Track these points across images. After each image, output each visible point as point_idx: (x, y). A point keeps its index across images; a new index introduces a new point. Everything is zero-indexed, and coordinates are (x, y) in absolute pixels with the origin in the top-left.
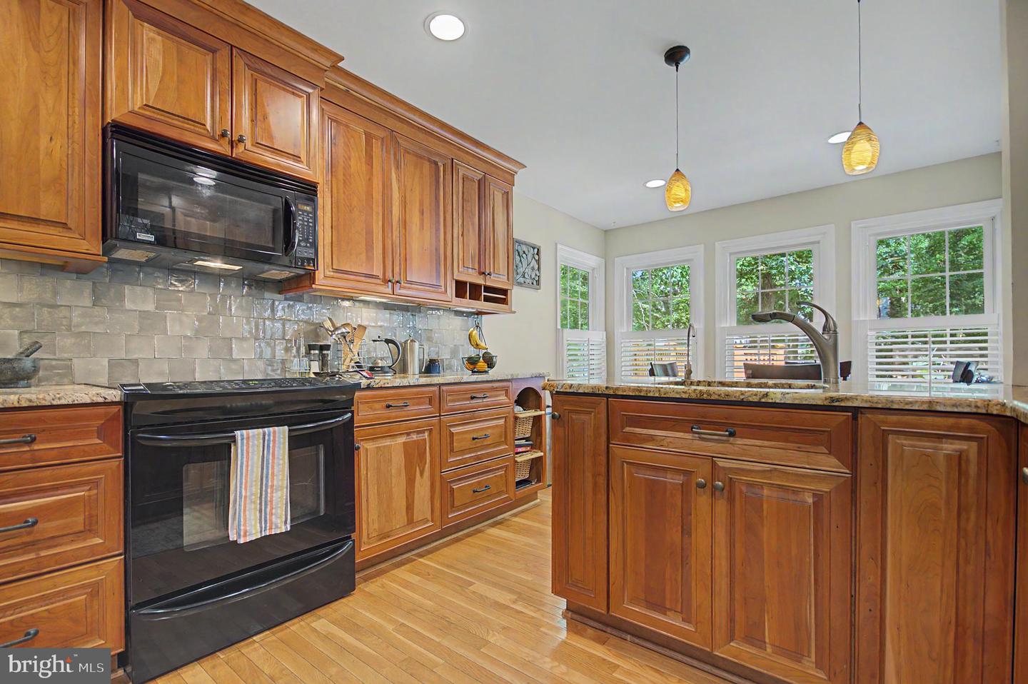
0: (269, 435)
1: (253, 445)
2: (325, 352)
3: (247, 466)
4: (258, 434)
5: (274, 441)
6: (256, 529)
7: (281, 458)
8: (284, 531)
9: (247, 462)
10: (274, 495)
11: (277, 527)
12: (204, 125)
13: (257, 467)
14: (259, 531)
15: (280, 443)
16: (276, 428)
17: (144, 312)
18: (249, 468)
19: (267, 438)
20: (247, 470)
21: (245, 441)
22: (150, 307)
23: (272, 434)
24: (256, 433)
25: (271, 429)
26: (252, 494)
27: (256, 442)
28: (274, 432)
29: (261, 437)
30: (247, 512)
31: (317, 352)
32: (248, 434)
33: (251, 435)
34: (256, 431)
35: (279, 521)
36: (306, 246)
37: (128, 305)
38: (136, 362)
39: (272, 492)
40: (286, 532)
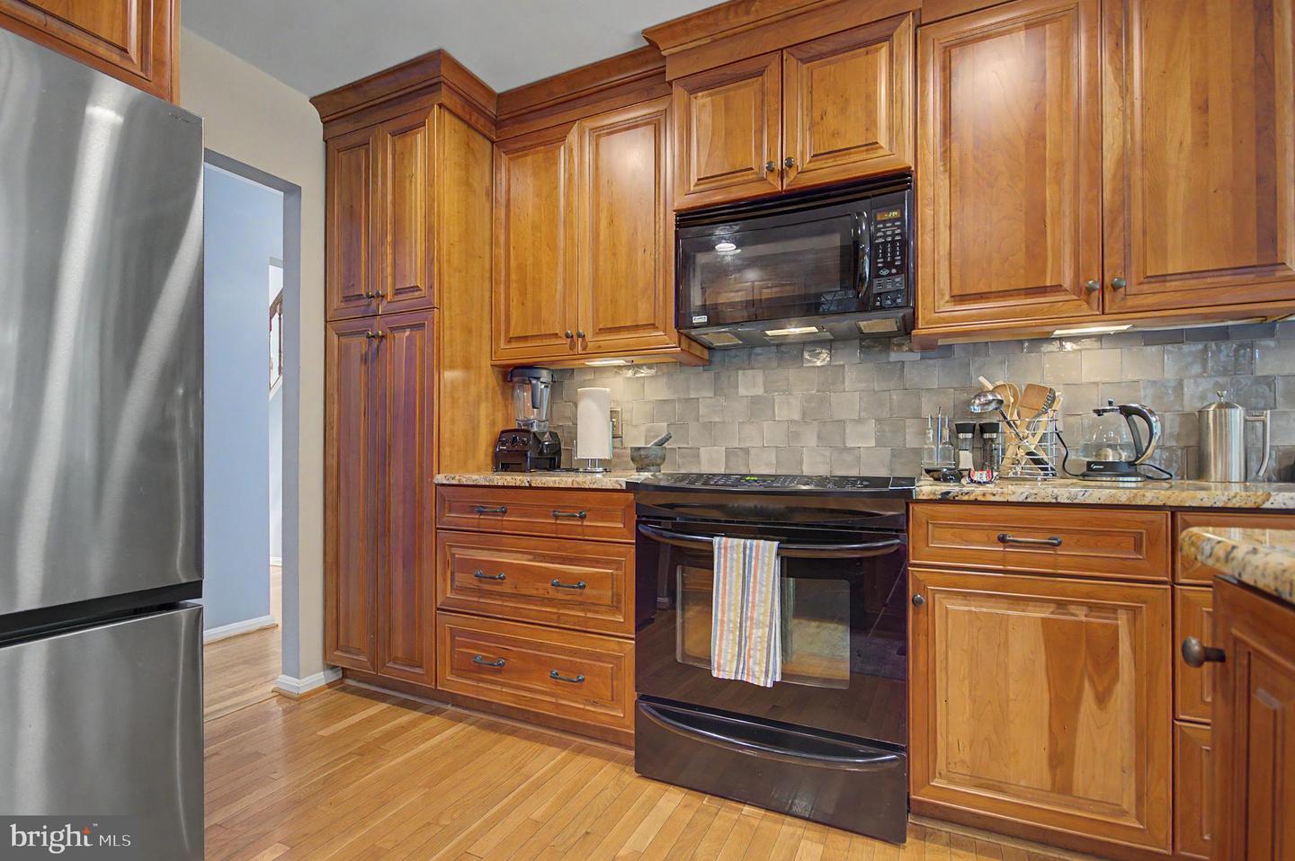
0: (751, 549)
1: (732, 559)
2: (987, 436)
3: (724, 585)
4: (738, 546)
5: (757, 558)
6: (731, 667)
7: (764, 583)
8: (762, 685)
9: (725, 578)
10: (754, 631)
11: (754, 676)
12: (752, 169)
13: (737, 590)
14: (734, 670)
15: (763, 562)
16: (762, 542)
17: (756, 396)
18: (727, 587)
19: (748, 552)
20: (724, 590)
21: (723, 551)
22: (759, 391)
23: (754, 548)
24: (735, 543)
25: (755, 542)
26: (729, 621)
27: (735, 556)
28: (758, 546)
29: (742, 549)
30: (724, 642)
31: (970, 435)
32: (726, 543)
33: (729, 545)
34: (736, 541)
35: (757, 669)
36: (890, 274)
37: (742, 391)
38: (746, 451)
39: (751, 628)
40: (765, 687)
